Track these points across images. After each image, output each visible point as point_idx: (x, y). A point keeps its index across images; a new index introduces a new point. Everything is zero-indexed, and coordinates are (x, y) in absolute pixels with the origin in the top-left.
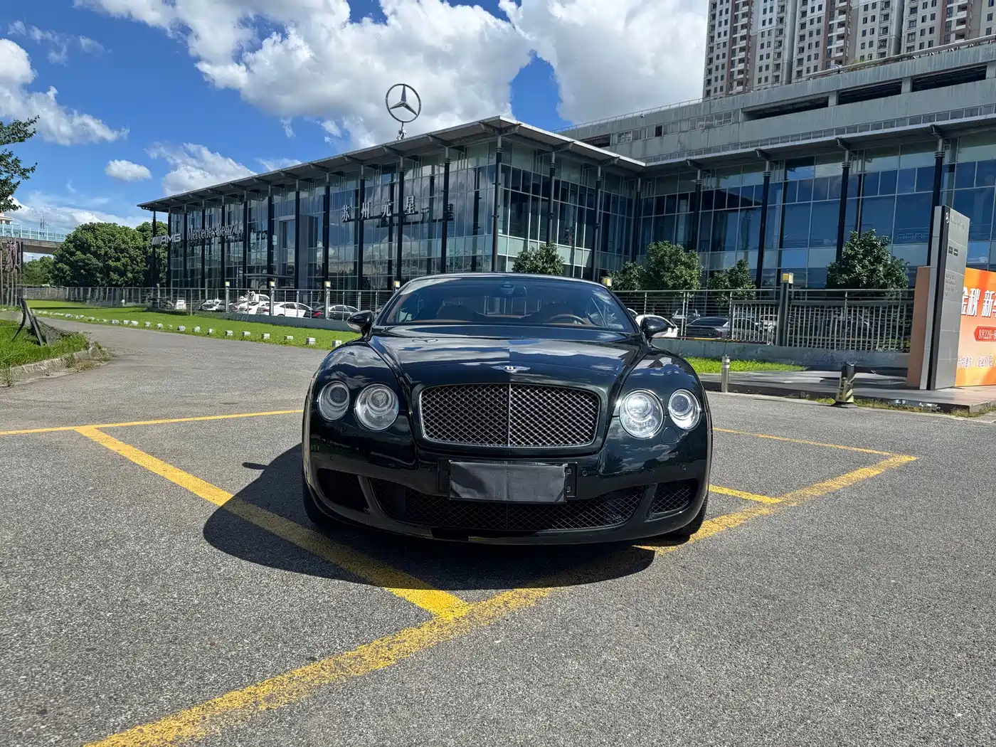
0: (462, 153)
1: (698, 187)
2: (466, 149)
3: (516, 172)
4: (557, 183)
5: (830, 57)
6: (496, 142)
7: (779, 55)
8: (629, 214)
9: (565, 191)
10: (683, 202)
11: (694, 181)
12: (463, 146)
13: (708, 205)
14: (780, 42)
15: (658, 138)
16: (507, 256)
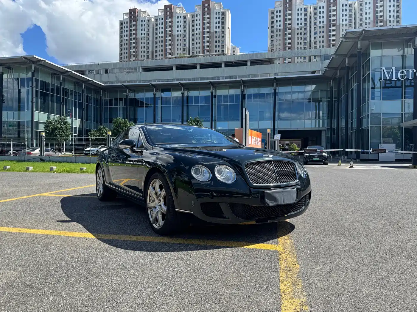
0: (10, 70)
1: (127, 96)
2: (13, 68)
3: (42, 82)
4: (63, 89)
5: (167, 52)
6: (31, 67)
7: (148, 47)
8: (97, 105)
9: (67, 93)
10: (121, 102)
11: (125, 94)
12: (11, 67)
13: (131, 104)
14: (148, 43)
15: (107, 74)
16: (39, 121)
